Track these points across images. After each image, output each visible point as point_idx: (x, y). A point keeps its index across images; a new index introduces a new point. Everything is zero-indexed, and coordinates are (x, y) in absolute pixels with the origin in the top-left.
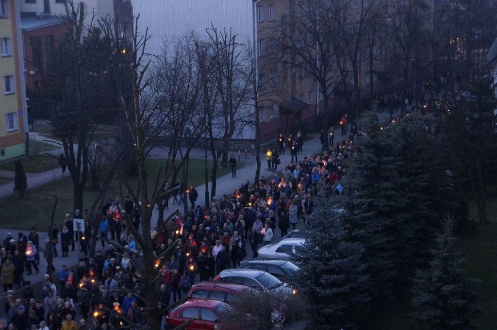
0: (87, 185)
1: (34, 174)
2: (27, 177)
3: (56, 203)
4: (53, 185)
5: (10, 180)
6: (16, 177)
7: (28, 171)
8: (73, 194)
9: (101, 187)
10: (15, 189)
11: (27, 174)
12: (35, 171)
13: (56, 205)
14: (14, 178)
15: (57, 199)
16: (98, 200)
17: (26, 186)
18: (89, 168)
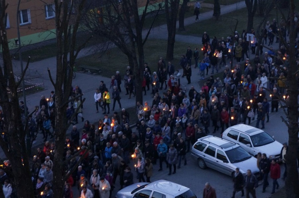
0: (256, 13)
1: (225, 6)
2: (221, 8)
3: (237, 23)
4: (236, 12)
5: (211, 9)
6: (214, 7)
7: (222, 4)
8: (247, 19)
9: (265, 15)
10: (214, 15)
11: (221, 6)
12: (225, 4)
13: (237, 25)
14: (213, 8)
15: (238, 21)
16: (263, 23)
17: (220, 13)
18: (258, 3)
